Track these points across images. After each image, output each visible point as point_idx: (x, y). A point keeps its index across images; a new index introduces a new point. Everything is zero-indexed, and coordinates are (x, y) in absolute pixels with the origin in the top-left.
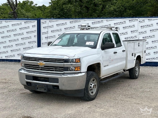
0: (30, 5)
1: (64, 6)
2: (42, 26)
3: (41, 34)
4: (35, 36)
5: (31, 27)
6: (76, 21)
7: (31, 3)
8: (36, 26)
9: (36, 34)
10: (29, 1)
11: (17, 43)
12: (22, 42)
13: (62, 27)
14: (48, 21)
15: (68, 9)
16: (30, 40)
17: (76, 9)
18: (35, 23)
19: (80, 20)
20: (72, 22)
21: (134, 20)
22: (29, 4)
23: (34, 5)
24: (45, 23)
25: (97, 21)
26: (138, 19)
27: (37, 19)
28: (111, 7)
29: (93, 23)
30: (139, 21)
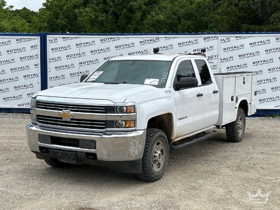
1: (77, 11)
3: (48, 61)
4: (36, 65)
5: (28, 49)
6: (111, 38)
9: (38, 61)
16: (26, 73)
17: (98, 16)
18: (37, 41)
21: (212, 37)
23: (8, 7)
25: (148, 39)
26: (220, 37)
27: (41, 34)
28: (158, 14)
29: (141, 42)
30: (221, 40)
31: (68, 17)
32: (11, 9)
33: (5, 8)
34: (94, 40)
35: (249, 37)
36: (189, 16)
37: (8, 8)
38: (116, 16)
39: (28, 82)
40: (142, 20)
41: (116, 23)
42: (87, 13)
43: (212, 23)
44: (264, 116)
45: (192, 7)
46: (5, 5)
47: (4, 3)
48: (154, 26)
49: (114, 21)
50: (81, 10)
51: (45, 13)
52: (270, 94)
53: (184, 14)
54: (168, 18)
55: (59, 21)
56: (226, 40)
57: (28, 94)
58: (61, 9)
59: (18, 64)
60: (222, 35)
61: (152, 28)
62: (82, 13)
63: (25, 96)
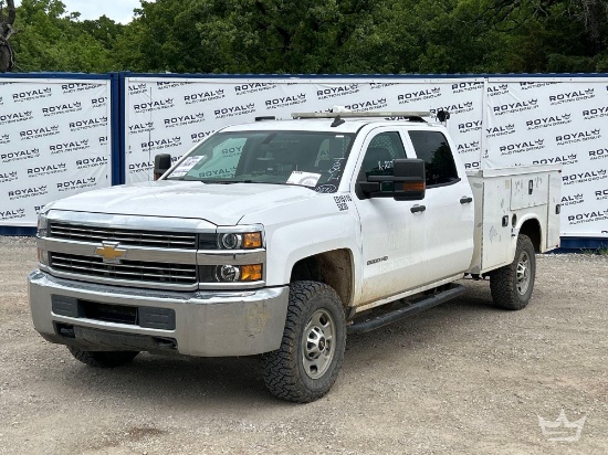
0: (52, 16)
1: (199, 26)
2: (130, 100)
3: (127, 130)
4: (102, 139)
5: (87, 104)
6: (258, 84)
7: (57, 9)
8: (108, 102)
9: (106, 131)
11: (33, 163)
13: (208, 107)
15: (215, 37)
16: (81, 155)
17: (244, 37)
18: (103, 89)
20: (245, 87)
22: (47, 12)
23: (68, 14)
24: (143, 91)
25: (334, 86)
26: (486, 82)
27: (112, 75)
28: (372, 32)
29: (320, 93)
30: (489, 90)
31: (184, 38)
32: (75, 20)
33: (62, 16)
34: (221, 87)
35: (548, 83)
36: (444, 36)
37: (68, 18)
38: (285, 36)
39: (86, 173)
40: (340, 44)
41: (284, 50)
42: (222, 30)
43: (494, 50)
44: (578, 251)
45: (451, 16)
46: (62, 11)
47: (60, 7)
48: (367, 57)
49: (281, 45)
50: (209, 25)
51: (138, 30)
52: (591, 204)
53: (434, 32)
54: (397, 40)
55: (165, 46)
56: (500, 90)
58: (171, 21)
59: (65, 136)
60: (491, 79)
61: (364, 62)
62: (211, 30)
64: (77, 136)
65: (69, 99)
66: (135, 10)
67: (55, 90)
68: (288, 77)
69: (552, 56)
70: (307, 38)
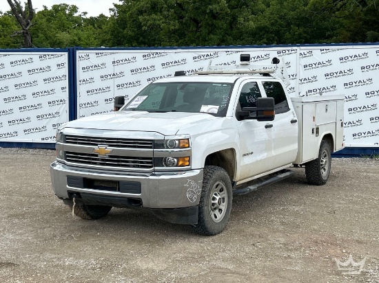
0: (71, 15)
2: (80, 64)
3: (78, 83)
4: (63, 88)
5: (54, 68)
6: (157, 53)
7: (73, 10)
8: (66, 65)
9: (66, 83)
10: (67, 6)
11: (22, 103)
12: (35, 101)
14: (92, 53)
18: (64, 57)
19: (166, 51)
20: (149, 55)
21: (288, 51)
22: (67, 12)
23: (80, 13)
24: (86, 58)
25: (203, 54)
26: (298, 50)
27: (69, 50)
29: (195, 58)
30: (301, 54)
32: (84, 17)
33: (76, 15)
34: (134, 55)
35: (339, 50)
37: (80, 15)
39: (54, 109)
40: (231, 28)
45: (306, 8)
46: (76, 12)
49: (195, 29)
52: (367, 126)
56: (308, 55)
57: (54, 125)
59: (42, 87)
60: (302, 48)
63: (50, 127)
64: (48, 87)
65: (44, 64)
66: (110, 9)
67: (35, 59)
68: (175, 49)
69: (369, 33)
70: (209, 25)
